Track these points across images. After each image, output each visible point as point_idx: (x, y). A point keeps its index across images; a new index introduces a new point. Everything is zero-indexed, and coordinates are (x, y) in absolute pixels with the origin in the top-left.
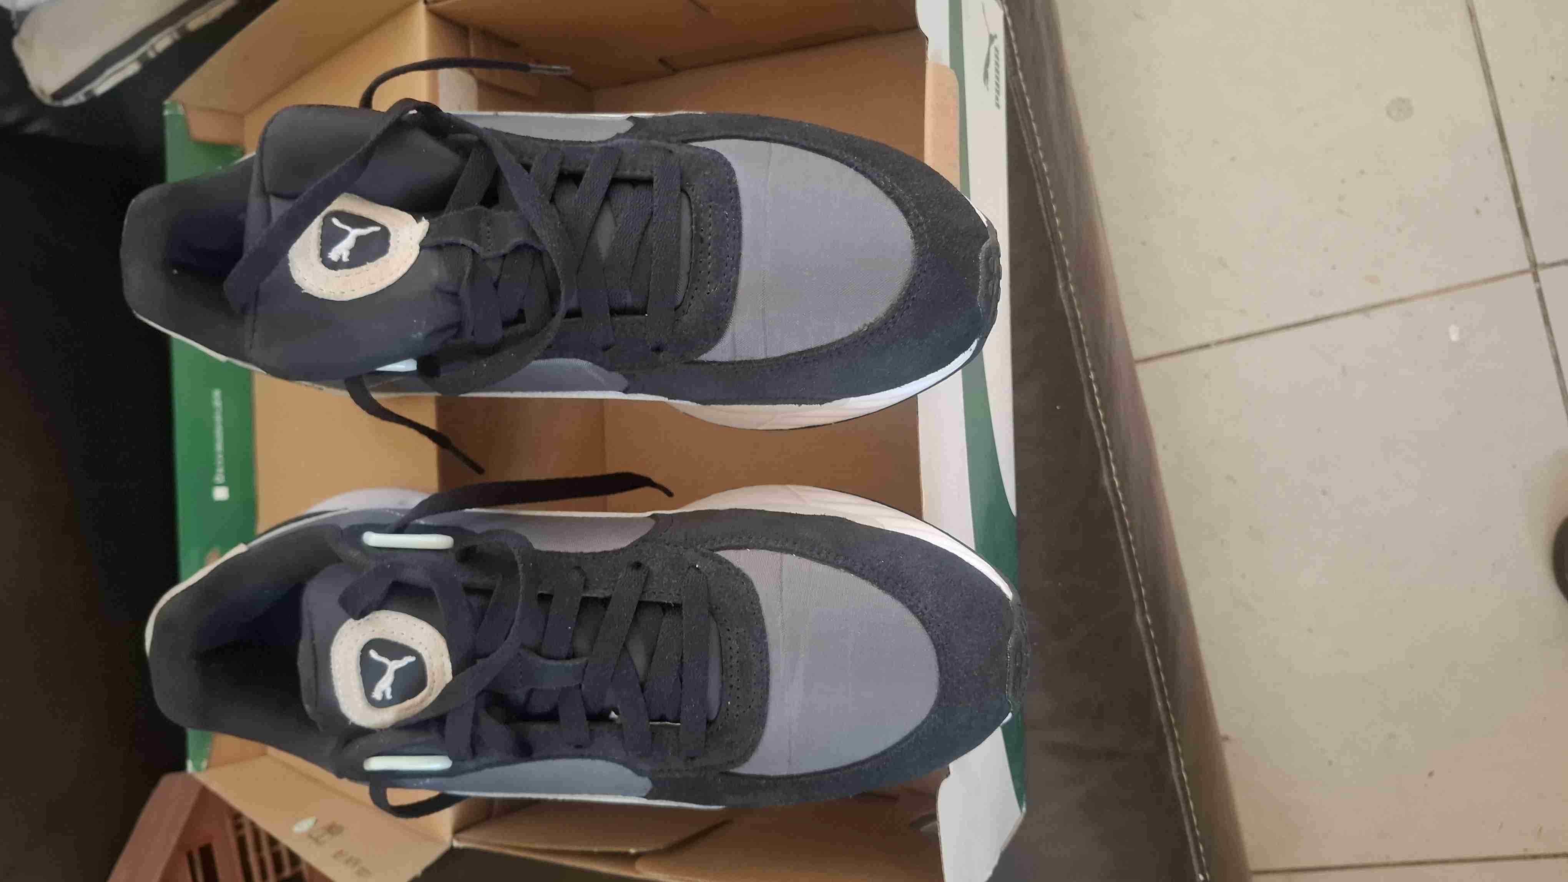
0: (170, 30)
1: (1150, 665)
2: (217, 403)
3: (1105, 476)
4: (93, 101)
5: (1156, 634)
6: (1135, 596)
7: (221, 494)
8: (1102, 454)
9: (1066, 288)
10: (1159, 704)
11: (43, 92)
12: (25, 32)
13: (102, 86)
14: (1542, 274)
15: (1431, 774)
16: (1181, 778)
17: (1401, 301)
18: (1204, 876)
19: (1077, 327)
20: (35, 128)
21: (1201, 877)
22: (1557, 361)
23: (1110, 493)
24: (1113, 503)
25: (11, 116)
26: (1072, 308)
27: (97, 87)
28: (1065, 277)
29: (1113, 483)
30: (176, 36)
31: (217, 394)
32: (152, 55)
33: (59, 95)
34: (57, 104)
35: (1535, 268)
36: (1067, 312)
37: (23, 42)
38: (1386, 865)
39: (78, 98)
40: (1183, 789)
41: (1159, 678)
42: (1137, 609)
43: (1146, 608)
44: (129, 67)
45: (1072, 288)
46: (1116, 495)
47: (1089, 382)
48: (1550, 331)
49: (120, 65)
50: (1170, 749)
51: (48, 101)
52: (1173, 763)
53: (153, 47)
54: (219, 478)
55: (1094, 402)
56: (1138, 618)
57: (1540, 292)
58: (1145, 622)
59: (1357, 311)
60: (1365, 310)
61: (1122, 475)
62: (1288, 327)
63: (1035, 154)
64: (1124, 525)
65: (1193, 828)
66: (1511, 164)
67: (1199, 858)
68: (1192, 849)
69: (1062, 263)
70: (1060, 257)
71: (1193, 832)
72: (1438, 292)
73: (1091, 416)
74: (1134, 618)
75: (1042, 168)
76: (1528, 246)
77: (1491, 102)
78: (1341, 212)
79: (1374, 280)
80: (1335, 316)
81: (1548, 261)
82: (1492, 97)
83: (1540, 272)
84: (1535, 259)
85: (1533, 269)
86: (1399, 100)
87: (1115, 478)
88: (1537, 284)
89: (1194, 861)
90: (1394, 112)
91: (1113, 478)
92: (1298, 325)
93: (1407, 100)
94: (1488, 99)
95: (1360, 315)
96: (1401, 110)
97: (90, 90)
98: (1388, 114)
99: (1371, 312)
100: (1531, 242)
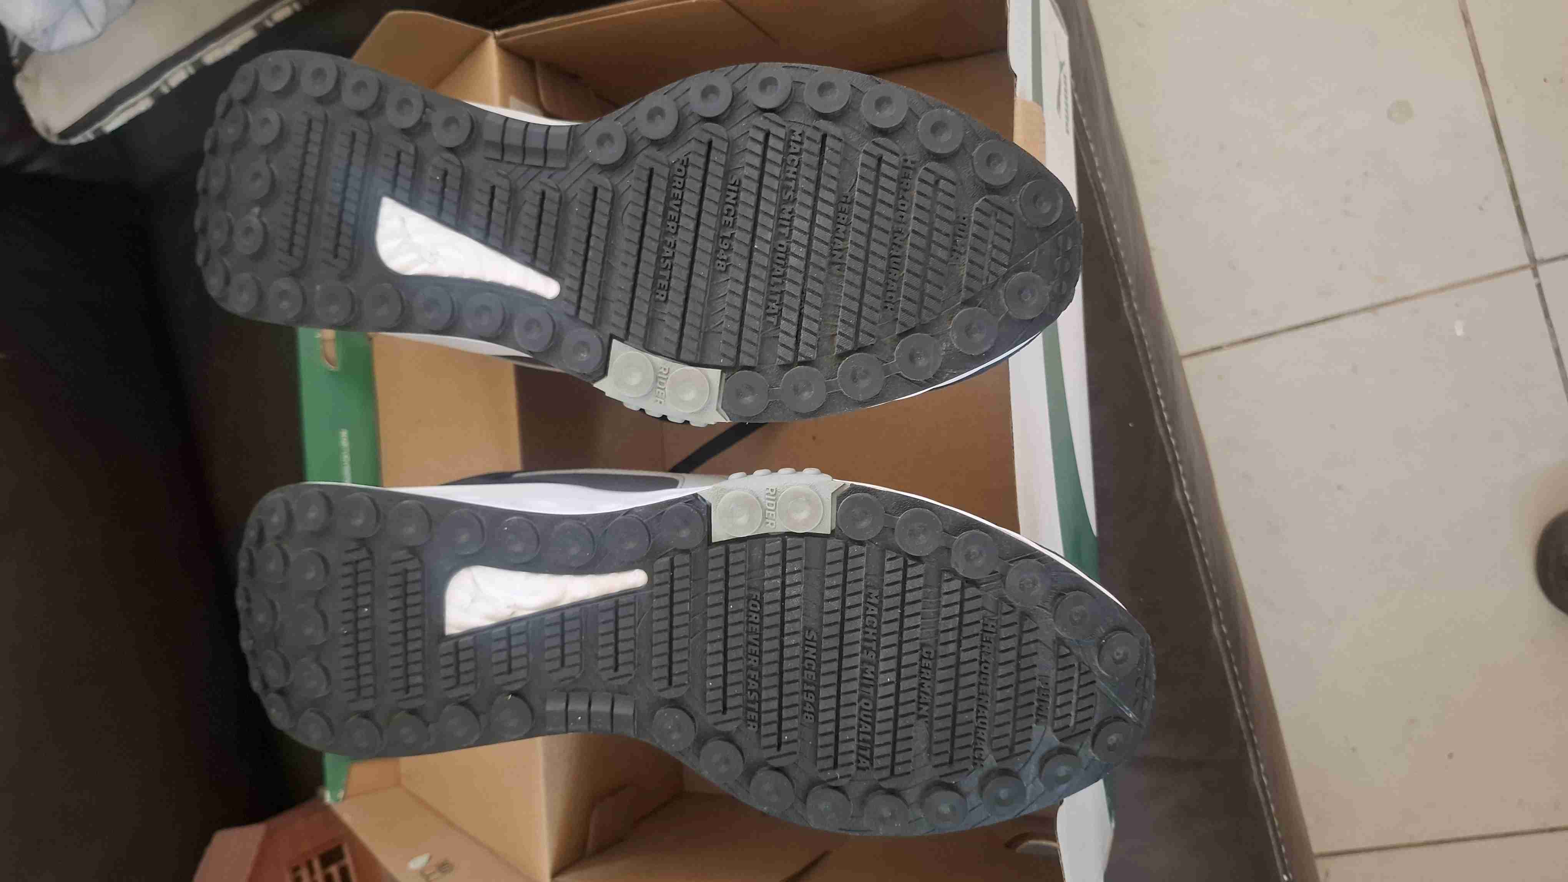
0: (186, 63)
1: (1229, 676)
3: (1177, 490)
4: (103, 138)
5: (1232, 644)
6: (1211, 606)
8: (1173, 469)
9: (1131, 306)
10: (1239, 711)
11: (48, 130)
12: (28, 70)
13: (112, 123)
14: (1541, 269)
15: (1451, 756)
16: (1262, 782)
17: (1406, 299)
18: (1287, 875)
20: (36, 166)
21: (1285, 878)
22: (1557, 352)
23: (1182, 507)
24: (1186, 517)
25: (12, 155)
26: (1138, 326)
27: (106, 125)
28: (1129, 295)
29: (1184, 497)
30: (192, 71)
32: (165, 90)
33: (66, 134)
34: (63, 142)
35: (1534, 263)
36: (1133, 329)
37: (26, 79)
39: (88, 135)
40: (1264, 792)
41: (1237, 686)
42: (1214, 620)
43: (1221, 618)
44: (142, 103)
45: (1135, 306)
46: (1188, 508)
47: (1157, 398)
48: (1550, 325)
49: (132, 101)
50: (1251, 755)
51: (54, 140)
52: (1254, 767)
53: (166, 82)
55: (1162, 418)
56: (1215, 629)
57: (1539, 286)
58: (1222, 632)
59: (1365, 309)
60: (1373, 308)
61: (1192, 488)
62: (1297, 327)
63: (1094, 174)
64: (1197, 537)
65: (1275, 830)
66: (1508, 164)
67: (1283, 861)
68: (1276, 852)
69: (1125, 281)
70: (1123, 275)
71: (1276, 834)
72: (1442, 289)
73: (1161, 431)
74: (1211, 628)
75: (1102, 188)
76: (1527, 243)
77: (1488, 104)
78: (1347, 213)
79: (1381, 279)
80: (1344, 315)
81: (1547, 257)
82: (1489, 99)
83: (1539, 268)
84: (1534, 255)
85: (1532, 265)
86: (1400, 102)
87: (1186, 492)
88: (1537, 279)
89: (1278, 862)
90: (1395, 115)
91: (1184, 492)
92: (1308, 325)
93: (1407, 102)
94: (1484, 101)
95: (1368, 313)
96: (1401, 112)
97: (99, 127)
98: (1390, 117)
99: (1378, 311)
100: (1530, 239)
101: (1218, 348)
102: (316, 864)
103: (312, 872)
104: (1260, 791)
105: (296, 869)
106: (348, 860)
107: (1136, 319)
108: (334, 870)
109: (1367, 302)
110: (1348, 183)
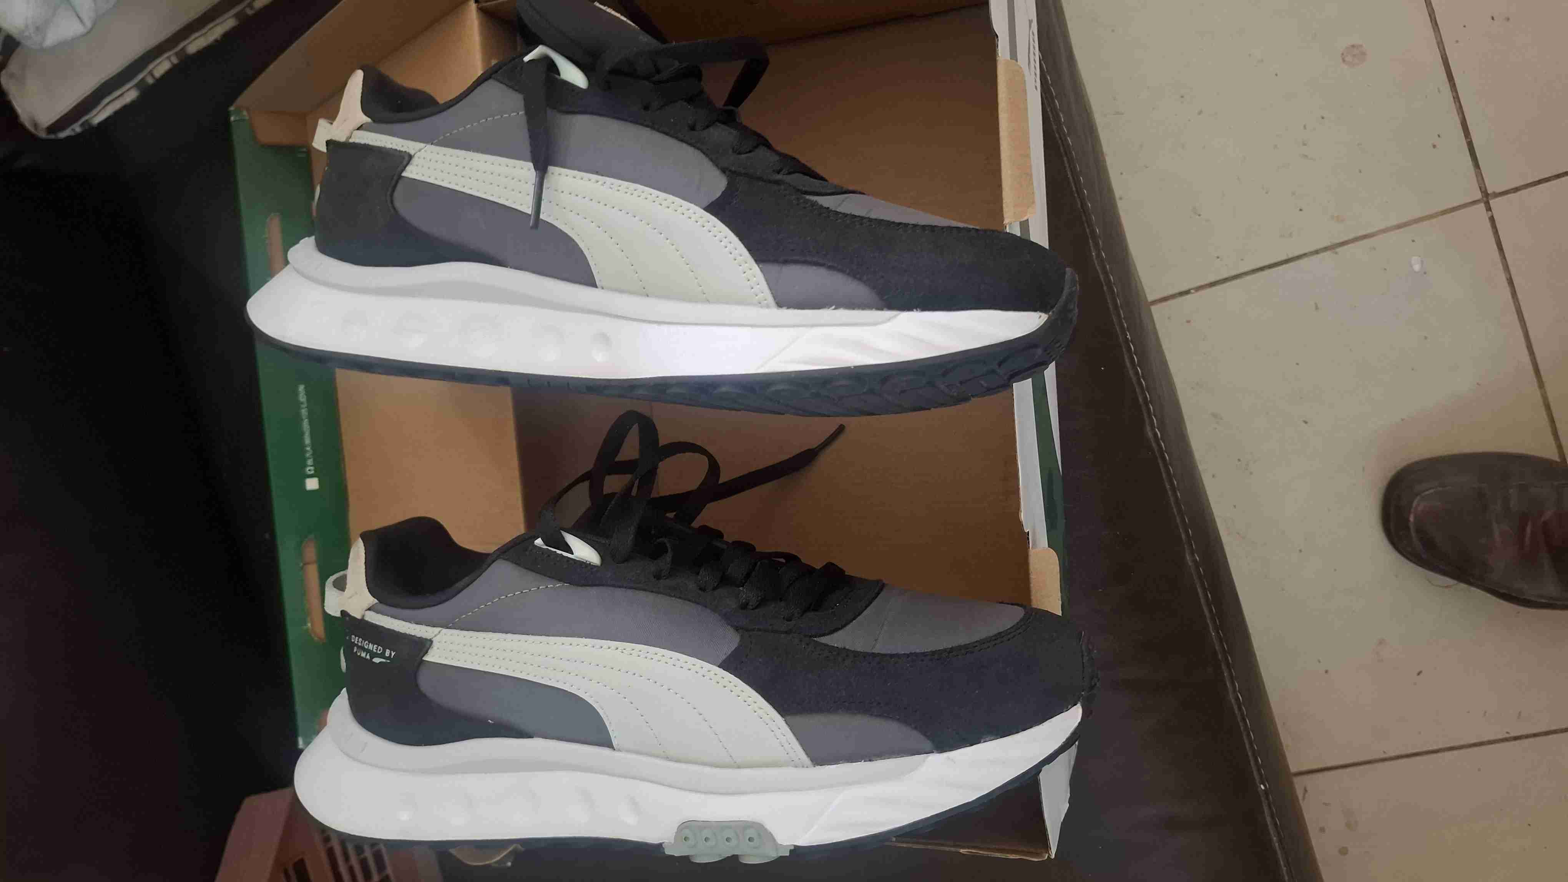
0: (169, 53)
1: (1203, 601)
2: (302, 398)
3: (1148, 428)
4: (91, 132)
5: (1204, 571)
6: (1183, 536)
7: (312, 484)
8: (1144, 408)
9: (1099, 255)
11: (36, 125)
12: (17, 66)
13: (99, 116)
14: (1493, 202)
15: (1419, 673)
16: (1237, 699)
17: (1365, 237)
18: (1265, 786)
20: (24, 162)
21: (1262, 787)
22: (1511, 283)
23: (1154, 445)
24: (1157, 453)
27: (93, 117)
28: (1096, 245)
29: (1155, 435)
30: (175, 61)
31: (301, 388)
32: (150, 81)
33: (54, 128)
34: (52, 137)
35: (1486, 197)
36: (1102, 277)
37: (12, 76)
39: (77, 128)
40: (1240, 709)
41: (1211, 611)
42: (1187, 549)
43: (1194, 547)
44: (129, 95)
45: (1103, 254)
46: (1159, 445)
47: (1127, 342)
48: (1503, 257)
49: (118, 93)
50: (1226, 674)
51: (43, 135)
52: (1229, 685)
53: (151, 73)
54: (310, 470)
55: (1132, 361)
56: (1188, 557)
57: (1492, 219)
58: (1195, 561)
59: (1326, 249)
60: (1332, 248)
61: (1163, 426)
62: (1262, 269)
63: (1060, 129)
65: (1251, 744)
66: (1460, 102)
67: (1259, 770)
68: (1252, 763)
69: (1093, 232)
70: (1090, 225)
71: (1252, 747)
72: (1399, 227)
73: (1131, 372)
74: (1184, 557)
76: (1480, 178)
77: (1438, 43)
78: (1306, 156)
79: (1339, 219)
80: (1305, 255)
81: (1498, 190)
82: (1439, 38)
83: (1491, 202)
84: (1486, 189)
85: (1485, 199)
86: (1353, 46)
87: (1157, 430)
88: (1490, 213)
89: (1255, 773)
90: (1349, 58)
91: (1155, 430)
92: (1270, 266)
93: (1361, 46)
94: (1435, 41)
95: (1328, 253)
96: (1354, 56)
97: (87, 120)
98: (1344, 61)
99: (1338, 250)
100: (1482, 175)
101: (1187, 292)
104: (1236, 707)
109: (1327, 243)
110: (1305, 127)
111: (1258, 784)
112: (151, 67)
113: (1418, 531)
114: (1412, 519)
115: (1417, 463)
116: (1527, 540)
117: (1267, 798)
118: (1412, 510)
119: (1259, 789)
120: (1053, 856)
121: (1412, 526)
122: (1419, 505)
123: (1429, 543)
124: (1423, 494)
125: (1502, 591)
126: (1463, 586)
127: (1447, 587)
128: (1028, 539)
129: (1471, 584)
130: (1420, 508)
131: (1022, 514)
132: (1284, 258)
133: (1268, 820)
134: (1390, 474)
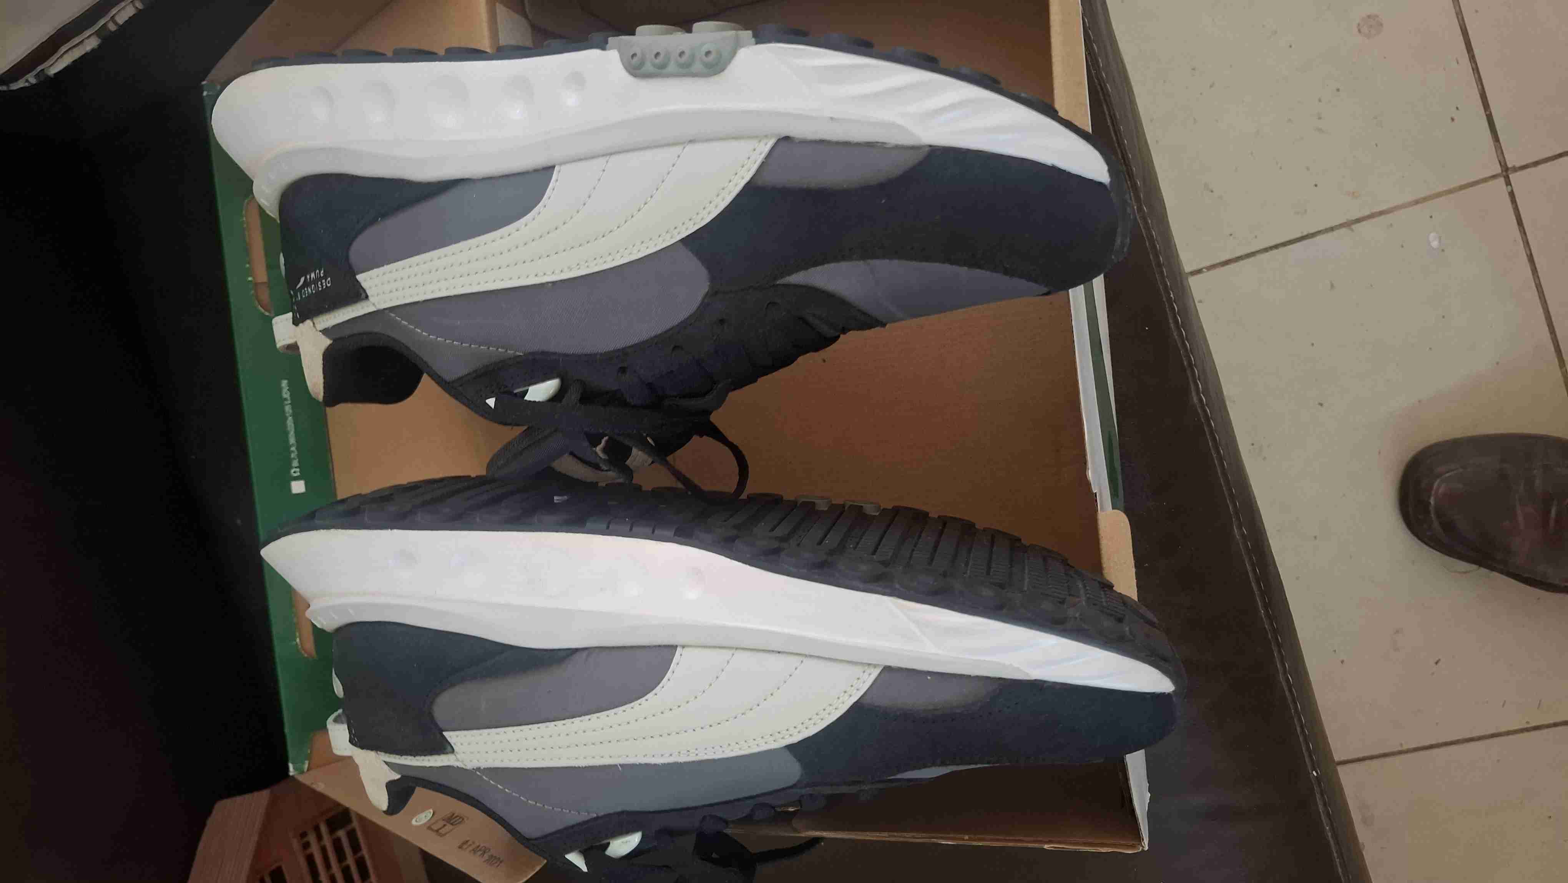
2: (286, 394)
3: (1194, 394)
4: (47, 81)
6: (1232, 508)
7: (298, 487)
8: (1189, 370)
13: (56, 65)
14: (1512, 177)
16: (1288, 681)
17: (1381, 213)
18: (1316, 773)
19: (1154, 247)
22: (1531, 260)
23: (1199, 409)
24: (1203, 419)
26: (1148, 229)
27: (49, 67)
29: (1201, 400)
31: (284, 383)
32: (112, 27)
33: (9, 79)
34: (4, 88)
35: (1506, 171)
38: (1400, 753)
39: (30, 79)
44: (87, 43)
46: (1205, 411)
47: (1170, 301)
48: (1523, 232)
49: (76, 40)
50: (1276, 654)
52: (1280, 666)
53: (113, 19)
54: (295, 472)
55: (1176, 322)
57: (1512, 195)
58: (1243, 535)
59: (1341, 226)
60: (1348, 224)
61: (1206, 392)
62: (1276, 247)
64: (1214, 439)
65: (1302, 727)
66: (1479, 73)
67: (1310, 756)
68: (1304, 748)
71: (1303, 731)
72: (1417, 202)
73: (1175, 334)
74: (1234, 532)
75: (1107, 89)
76: (1499, 152)
77: (1457, 14)
78: (1320, 130)
79: (1353, 195)
80: (1319, 233)
81: (1518, 165)
82: (1458, 8)
83: (1510, 176)
84: (1506, 163)
85: (1504, 173)
86: (1369, 17)
87: (1202, 395)
88: (1509, 187)
89: (1307, 760)
90: (1365, 29)
91: (1200, 395)
92: (1284, 244)
93: (1377, 16)
94: (1454, 11)
95: (1343, 231)
96: (1371, 26)
97: (43, 70)
98: (1359, 31)
99: (1353, 227)
100: (1501, 147)
102: (324, 829)
103: (320, 838)
105: (304, 835)
106: (355, 824)
107: (1146, 223)
108: (341, 834)
109: (1341, 220)
110: (1320, 101)
111: (1310, 772)
112: (114, 11)
113: (1439, 515)
114: (1432, 501)
115: (1437, 445)
116: (1552, 523)
117: (1320, 785)
118: (1433, 492)
119: (1311, 775)
120: (1146, 848)
121: (1432, 509)
122: (1439, 487)
123: (1448, 526)
124: (1443, 477)
125: (1526, 575)
126: (1483, 571)
127: (1465, 573)
128: (1096, 501)
129: (1492, 569)
130: (1441, 491)
131: (1089, 471)
132: (1299, 235)
133: (1321, 808)
134: (1408, 456)
